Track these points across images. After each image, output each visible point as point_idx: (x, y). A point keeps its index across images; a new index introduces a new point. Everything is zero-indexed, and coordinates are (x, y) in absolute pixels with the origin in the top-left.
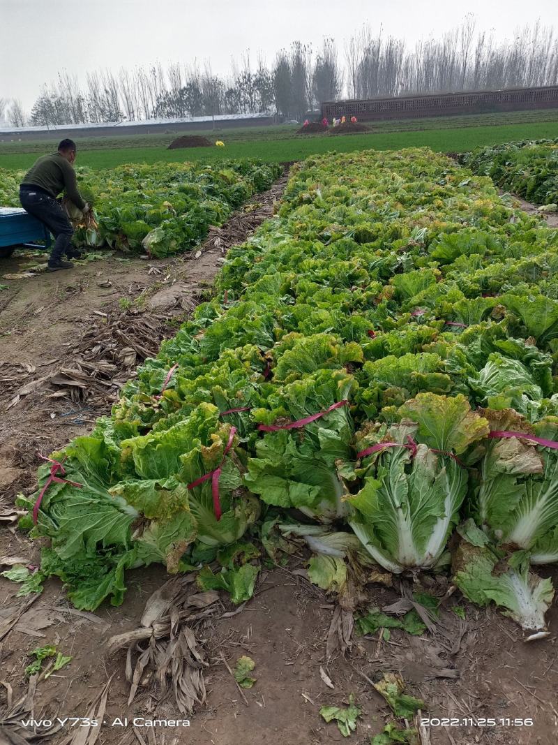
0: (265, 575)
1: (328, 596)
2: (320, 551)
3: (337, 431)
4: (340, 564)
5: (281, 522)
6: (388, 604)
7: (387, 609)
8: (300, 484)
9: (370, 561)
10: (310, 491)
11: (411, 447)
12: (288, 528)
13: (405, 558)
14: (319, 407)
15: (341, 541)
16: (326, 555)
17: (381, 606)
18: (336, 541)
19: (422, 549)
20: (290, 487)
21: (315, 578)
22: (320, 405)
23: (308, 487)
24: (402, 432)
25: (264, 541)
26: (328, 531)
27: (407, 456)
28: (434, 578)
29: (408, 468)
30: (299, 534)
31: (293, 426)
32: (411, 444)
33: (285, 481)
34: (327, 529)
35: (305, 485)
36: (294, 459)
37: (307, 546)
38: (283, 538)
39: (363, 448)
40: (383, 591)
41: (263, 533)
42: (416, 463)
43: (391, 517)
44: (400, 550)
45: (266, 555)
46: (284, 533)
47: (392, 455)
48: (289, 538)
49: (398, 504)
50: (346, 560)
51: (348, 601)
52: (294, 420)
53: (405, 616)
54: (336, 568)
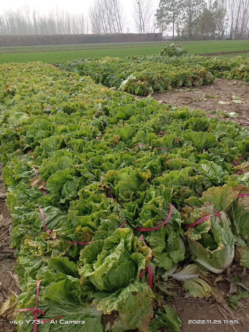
4: (202, 282)
7: (230, 292)
12: (165, 276)
15: (190, 270)
16: (188, 279)
18: (188, 271)
21: (195, 294)
26: (178, 268)
27: (217, 219)
30: (170, 276)
33: (167, 253)
42: (223, 222)
46: (165, 279)
48: (168, 280)
49: (226, 243)
50: (200, 278)
53: (237, 291)
54: (200, 284)
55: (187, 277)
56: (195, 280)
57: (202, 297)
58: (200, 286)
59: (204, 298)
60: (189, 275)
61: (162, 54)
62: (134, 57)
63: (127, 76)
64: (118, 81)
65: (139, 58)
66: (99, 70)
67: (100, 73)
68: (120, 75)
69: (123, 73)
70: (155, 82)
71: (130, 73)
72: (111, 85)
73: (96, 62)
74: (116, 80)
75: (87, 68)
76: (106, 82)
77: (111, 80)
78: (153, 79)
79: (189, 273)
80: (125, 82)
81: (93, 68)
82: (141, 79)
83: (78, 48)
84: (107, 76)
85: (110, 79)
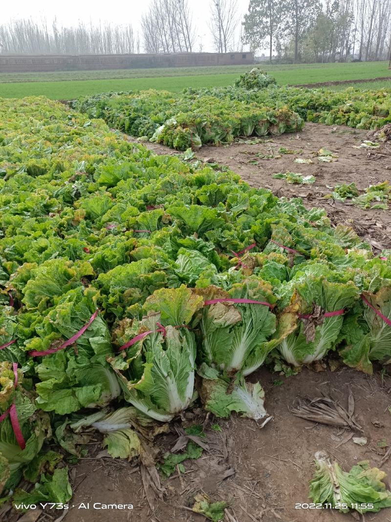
0: (74, 471)
1: (131, 462)
2: (108, 430)
3: (103, 336)
4: (130, 433)
5: (70, 422)
6: (173, 445)
7: (173, 449)
8: (84, 388)
9: (149, 421)
10: (94, 389)
11: (161, 330)
12: (77, 425)
13: (175, 409)
14: (83, 321)
15: (123, 415)
16: (115, 431)
17: (169, 450)
18: (119, 417)
19: (184, 397)
20: (77, 393)
21: (114, 453)
22: (83, 319)
23: (91, 387)
24: (152, 322)
25: (63, 444)
26: (108, 413)
27: (161, 338)
28: (193, 413)
29: (165, 346)
30: (88, 425)
31: (67, 345)
32: (160, 328)
33: (70, 390)
34: (107, 411)
35: (88, 387)
36: (76, 371)
37: (97, 431)
38: (76, 434)
39: (125, 341)
40: (165, 438)
41: (59, 438)
42: (168, 341)
43: (161, 385)
44: (171, 405)
45: (68, 454)
46: (76, 429)
47: (151, 340)
48: (81, 431)
49: (165, 374)
50: (132, 428)
51: (148, 459)
52: (66, 339)
53: (186, 448)
54: (128, 438)
55: (116, 427)
56: (124, 432)
57: (125, 457)
58: (127, 440)
59: (127, 459)
60: (119, 424)
61: (237, 84)
62: (193, 90)
63: (166, 120)
64: (151, 127)
65: (200, 91)
66: (127, 110)
67: (127, 114)
68: (155, 118)
69: (160, 115)
70: (207, 129)
71: (171, 115)
72: (140, 134)
73: (130, 97)
74: (148, 125)
75: (111, 106)
76: (134, 128)
77: (142, 125)
78: (204, 124)
79: (119, 421)
80: (161, 129)
81: (119, 106)
82: (184, 124)
83: (117, 76)
84: (135, 120)
85: (141, 123)
